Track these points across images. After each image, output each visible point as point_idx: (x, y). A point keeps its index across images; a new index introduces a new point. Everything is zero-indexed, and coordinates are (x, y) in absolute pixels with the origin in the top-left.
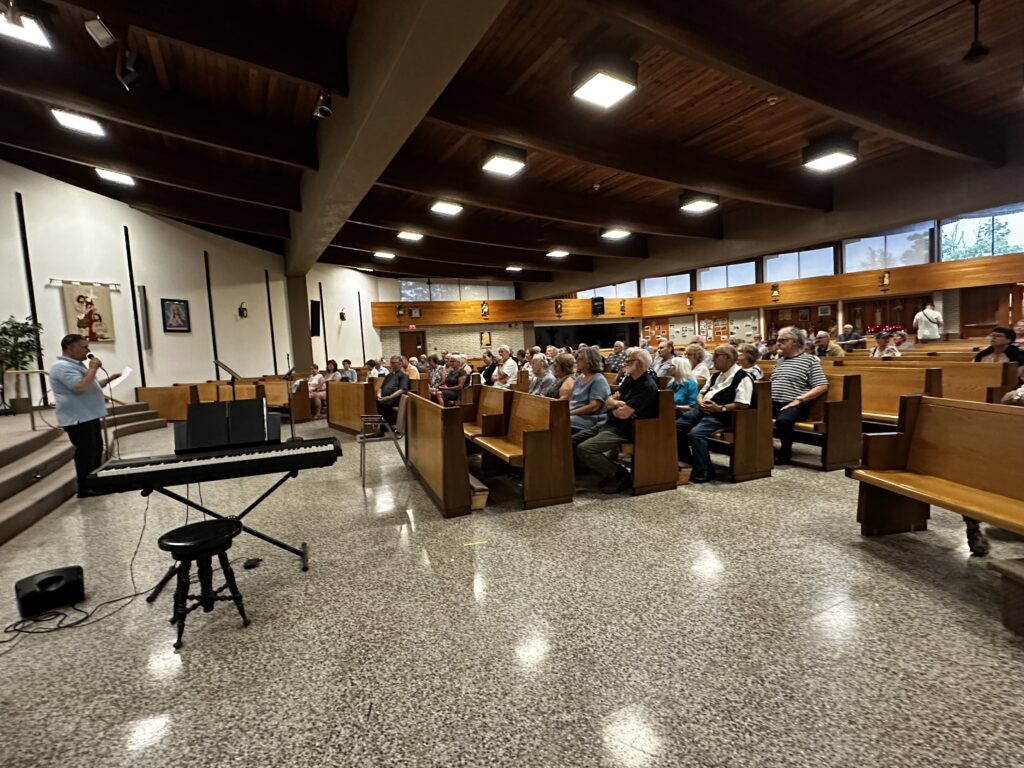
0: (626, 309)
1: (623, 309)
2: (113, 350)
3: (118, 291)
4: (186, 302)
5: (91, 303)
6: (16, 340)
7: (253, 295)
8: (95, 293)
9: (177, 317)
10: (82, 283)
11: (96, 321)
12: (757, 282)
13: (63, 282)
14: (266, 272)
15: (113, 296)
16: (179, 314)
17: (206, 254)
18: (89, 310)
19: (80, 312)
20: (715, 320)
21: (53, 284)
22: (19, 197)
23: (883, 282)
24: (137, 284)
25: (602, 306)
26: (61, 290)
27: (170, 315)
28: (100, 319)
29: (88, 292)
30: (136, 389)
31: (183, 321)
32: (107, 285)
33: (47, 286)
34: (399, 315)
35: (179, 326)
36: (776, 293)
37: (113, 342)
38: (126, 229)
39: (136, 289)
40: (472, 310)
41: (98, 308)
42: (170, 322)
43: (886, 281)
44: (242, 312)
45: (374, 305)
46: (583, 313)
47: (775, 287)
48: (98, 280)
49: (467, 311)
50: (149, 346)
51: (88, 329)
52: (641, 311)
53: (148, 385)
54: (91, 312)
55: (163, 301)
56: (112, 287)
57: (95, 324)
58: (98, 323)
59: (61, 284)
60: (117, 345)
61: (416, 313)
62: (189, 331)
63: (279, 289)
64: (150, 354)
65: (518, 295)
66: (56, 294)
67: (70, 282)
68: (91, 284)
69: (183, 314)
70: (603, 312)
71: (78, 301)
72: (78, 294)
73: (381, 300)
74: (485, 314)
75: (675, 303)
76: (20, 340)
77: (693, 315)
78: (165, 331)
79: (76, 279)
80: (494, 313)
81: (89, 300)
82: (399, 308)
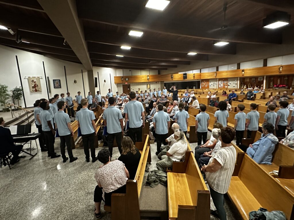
0: (195, 77)
1: (194, 77)
2: (41, 93)
3: (42, 78)
4: (60, 80)
5: (35, 82)
7: (78, 77)
8: (36, 79)
9: (57, 84)
10: (33, 77)
12: (238, 69)
13: (28, 77)
14: (82, 70)
15: (41, 80)
17: (65, 67)
19: (33, 84)
20: (224, 81)
21: (26, 78)
22: (16, 56)
23: (280, 70)
24: (47, 76)
25: (186, 76)
26: (28, 79)
27: (56, 84)
28: (38, 86)
29: (34, 79)
31: (59, 85)
32: (39, 77)
33: (25, 78)
34: (122, 80)
35: (58, 86)
36: (243, 73)
38: (43, 62)
39: (46, 78)
40: (144, 78)
41: (37, 83)
42: (55, 85)
43: (281, 70)
44: (75, 82)
45: (115, 77)
46: (180, 78)
47: (243, 71)
48: (36, 76)
49: (143, 78)
50: (50, 92)
52: (201, 77)
54: (35, 84)
55: (53, 80)
56: (40, 78)
57: (36, 87)
59: (28, 78)
61: (127, 79)
63: (86, 75)
64: (51, 94)
65: (159, 73)
66: (27, 80)
67: (30, 77)
68: (35, 77)
69: (59, 83)
70: (186, 78)
71: (32, 82)
72: (32, 80)
73: (117, 76)
74: (148, 79)
75: (211, 75)
77: (217, 79)
78: (54, 88)
79: (31, 77)
80: (151, 79)
81: (35, 81)
82: (122, 78)
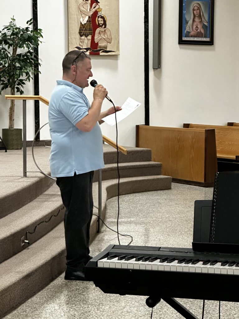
6: (15, 51)
11: (99, 26)
16: (200, 16)
18: (94, 10)
19: (83, 13)
28: (105, 24)
30: (138, 127)
37: (116, 57)
51: (90, 37)
53: (152, 123)
57: (98, 30)
58: (102, 29)
60: (121, 61)
62: (211, 43)
64: (158, 76)
69: (206, 17)
76: (19, 51)
78: (181, 42)
